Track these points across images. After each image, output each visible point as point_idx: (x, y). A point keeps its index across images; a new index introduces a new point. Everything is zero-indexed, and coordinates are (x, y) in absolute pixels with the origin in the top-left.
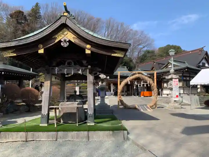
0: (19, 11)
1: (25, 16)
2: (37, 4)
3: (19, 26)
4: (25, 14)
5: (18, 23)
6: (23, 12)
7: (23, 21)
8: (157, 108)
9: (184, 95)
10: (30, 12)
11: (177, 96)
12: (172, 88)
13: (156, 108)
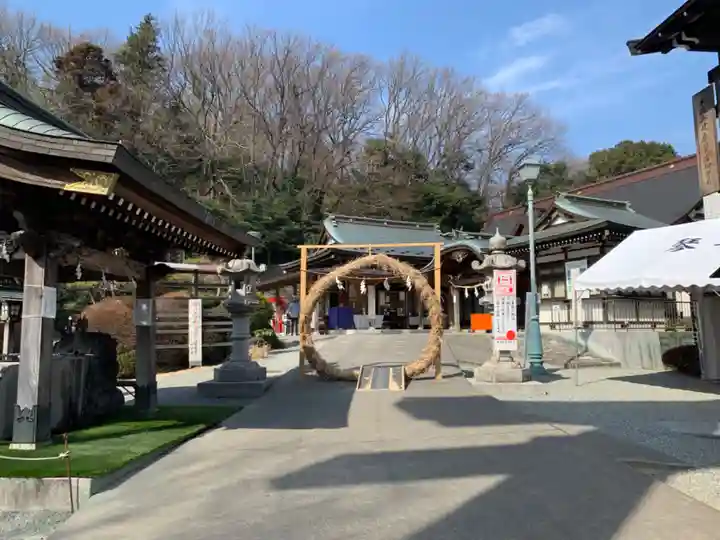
0: (85, 47)
1: (107, 61)
2: (148, 20)
3: (87, 98)
4: (106, 56)
5: (83, 85)
6: (99, 51)
7: (98, 80)
8: (444, 377)
9: (606, 326)
10: (124, 49)
11: (511, 335)
12: (492, 305)
13: (439, 377)
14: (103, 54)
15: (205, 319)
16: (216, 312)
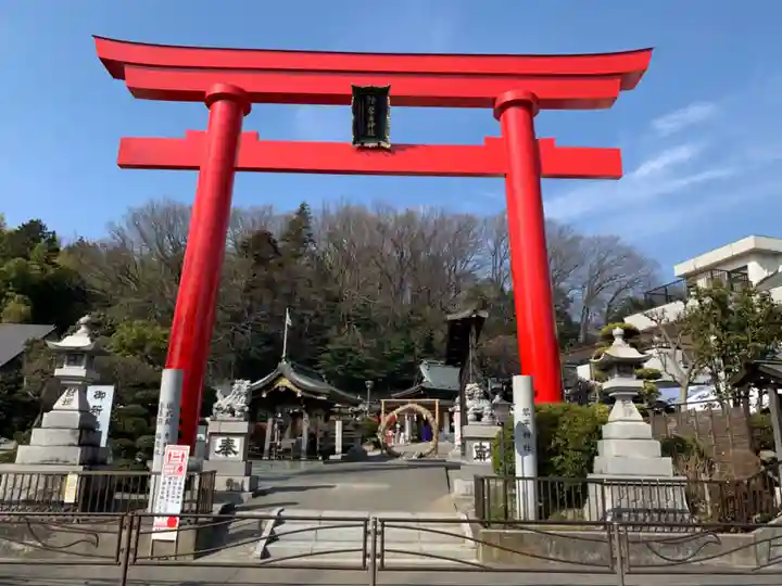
14: (273, 237)
15: (343, 431)
16: (348, 428)
